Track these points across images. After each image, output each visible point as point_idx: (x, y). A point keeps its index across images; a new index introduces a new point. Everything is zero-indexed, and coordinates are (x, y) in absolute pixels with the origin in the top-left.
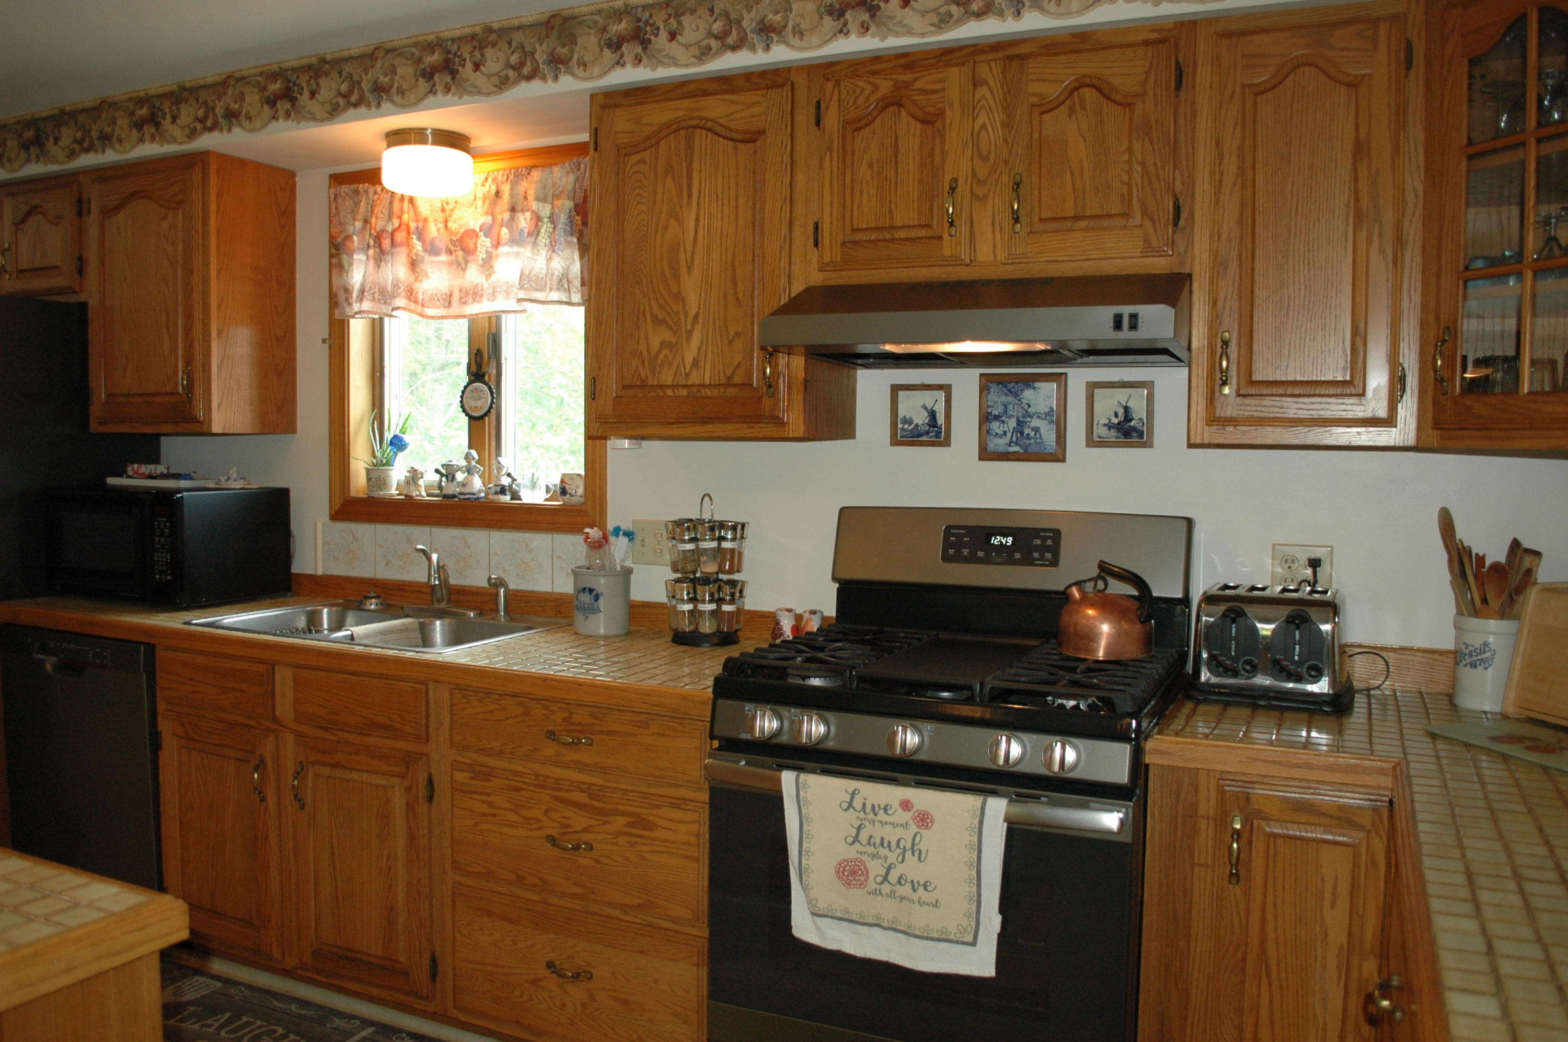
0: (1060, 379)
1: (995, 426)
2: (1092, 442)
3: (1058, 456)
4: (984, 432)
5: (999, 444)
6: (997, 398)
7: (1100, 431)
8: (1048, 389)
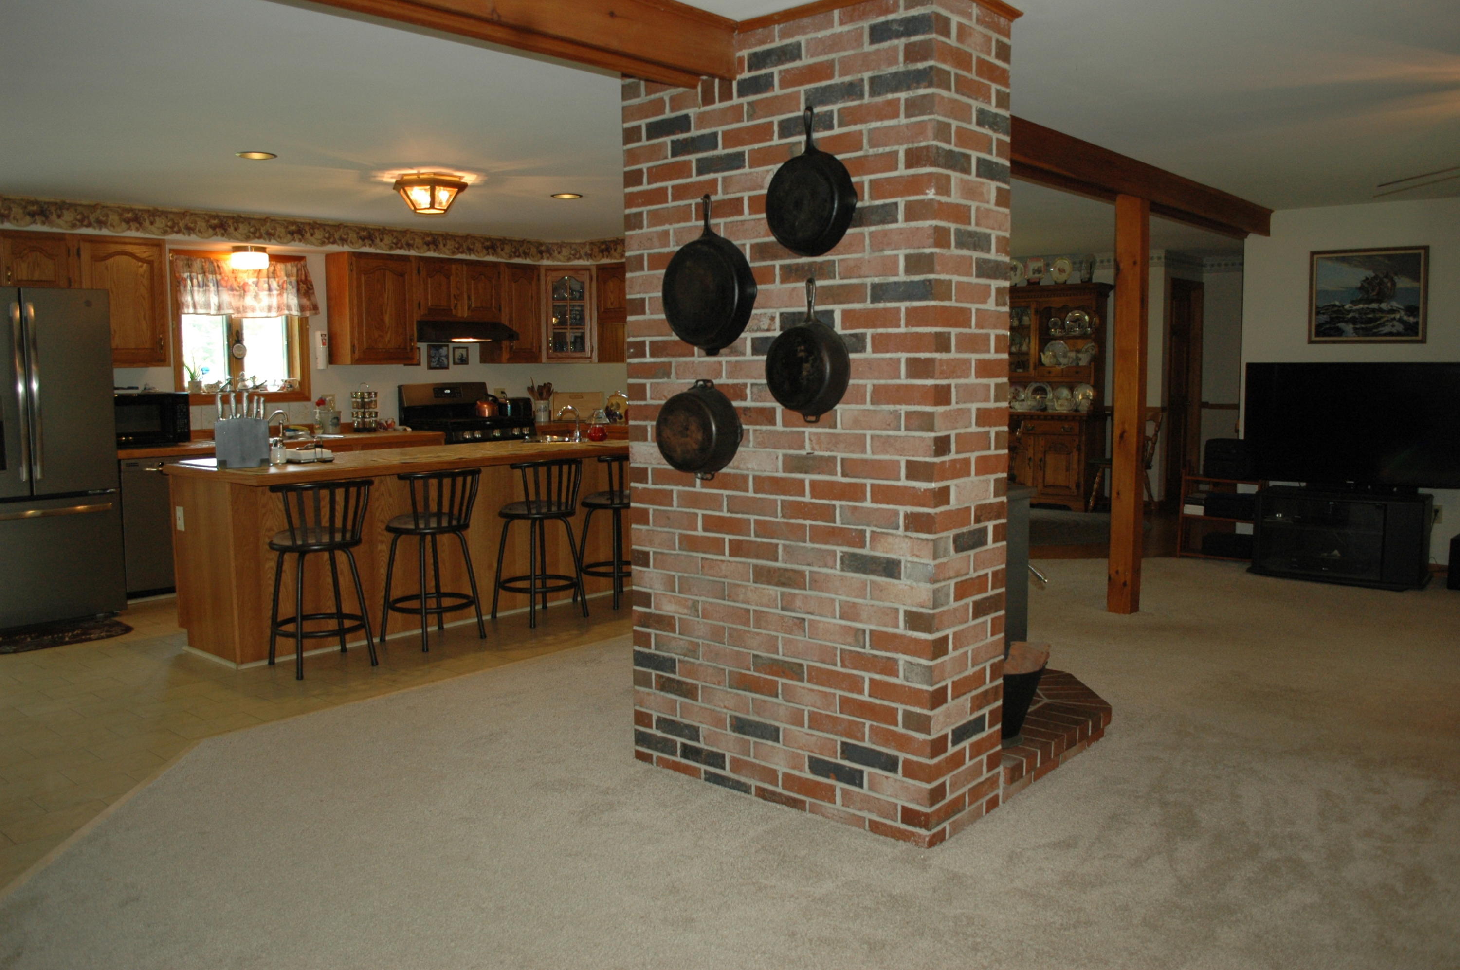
0: (447, 346)
1: (433, 360)
2: (454, 363)
3: (447, 368)
4: (429, 362)
5: (433, 365)
6: (433, 352)
7: (457, 361)
8: (445, 349)
